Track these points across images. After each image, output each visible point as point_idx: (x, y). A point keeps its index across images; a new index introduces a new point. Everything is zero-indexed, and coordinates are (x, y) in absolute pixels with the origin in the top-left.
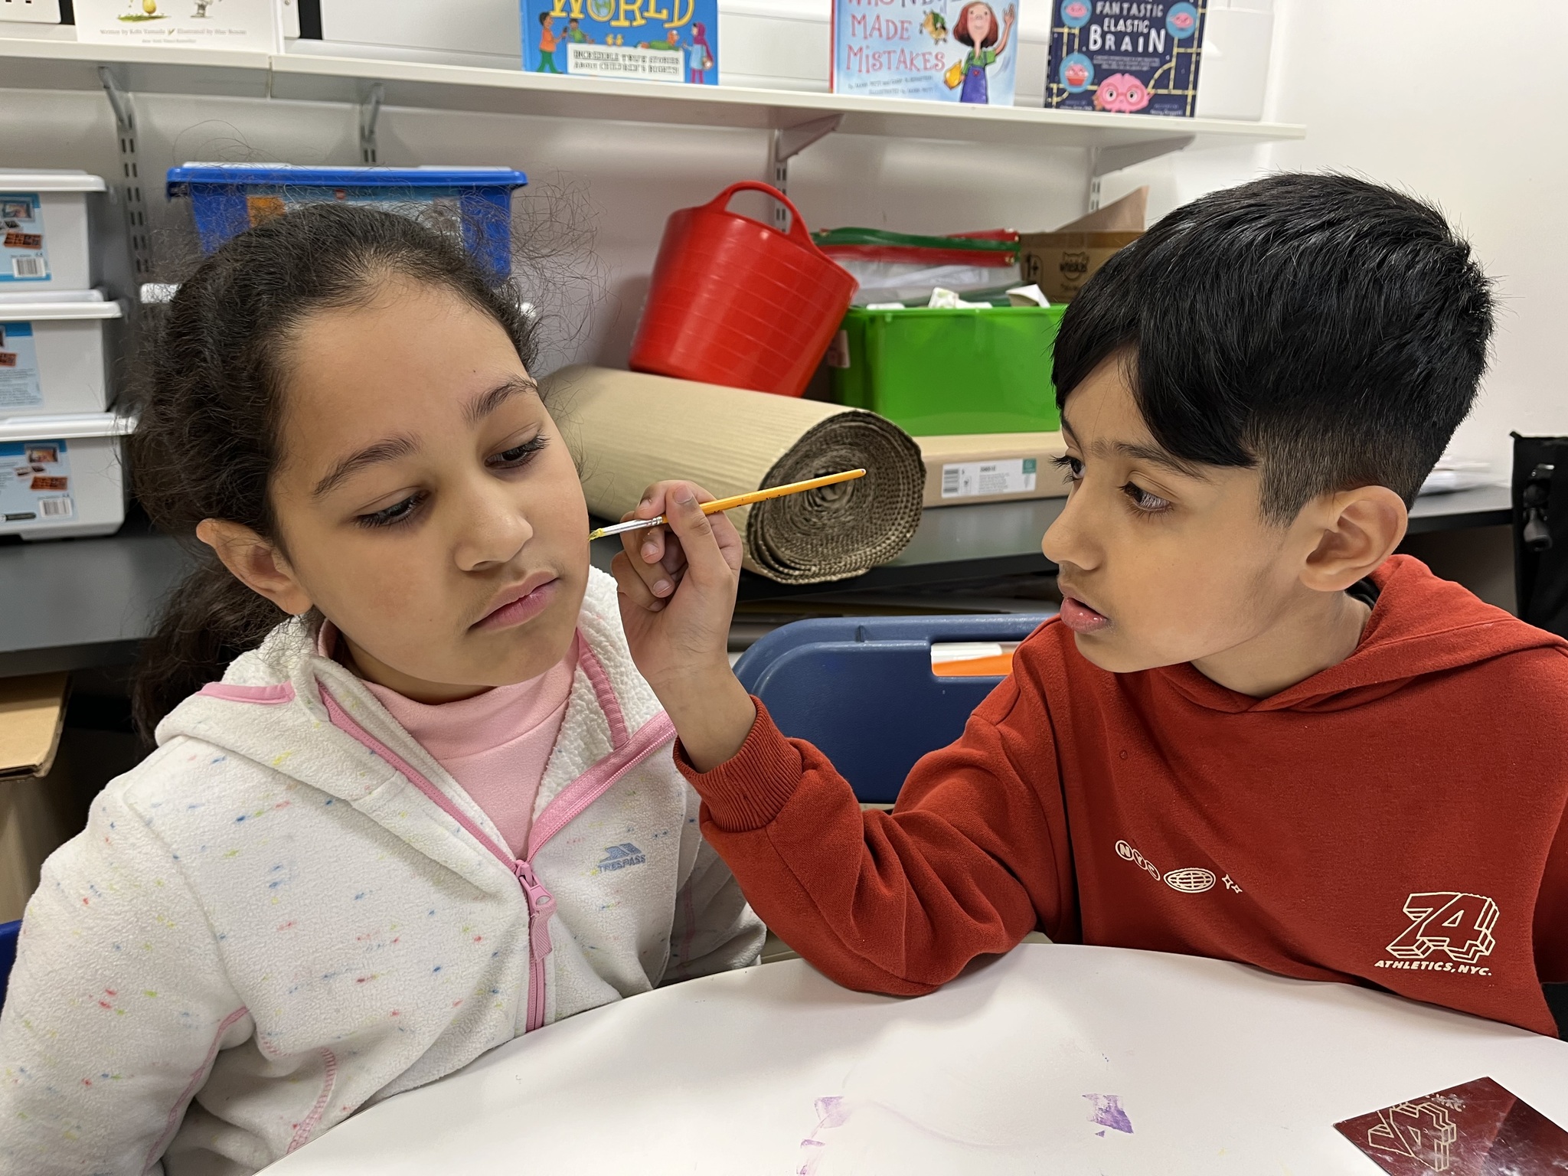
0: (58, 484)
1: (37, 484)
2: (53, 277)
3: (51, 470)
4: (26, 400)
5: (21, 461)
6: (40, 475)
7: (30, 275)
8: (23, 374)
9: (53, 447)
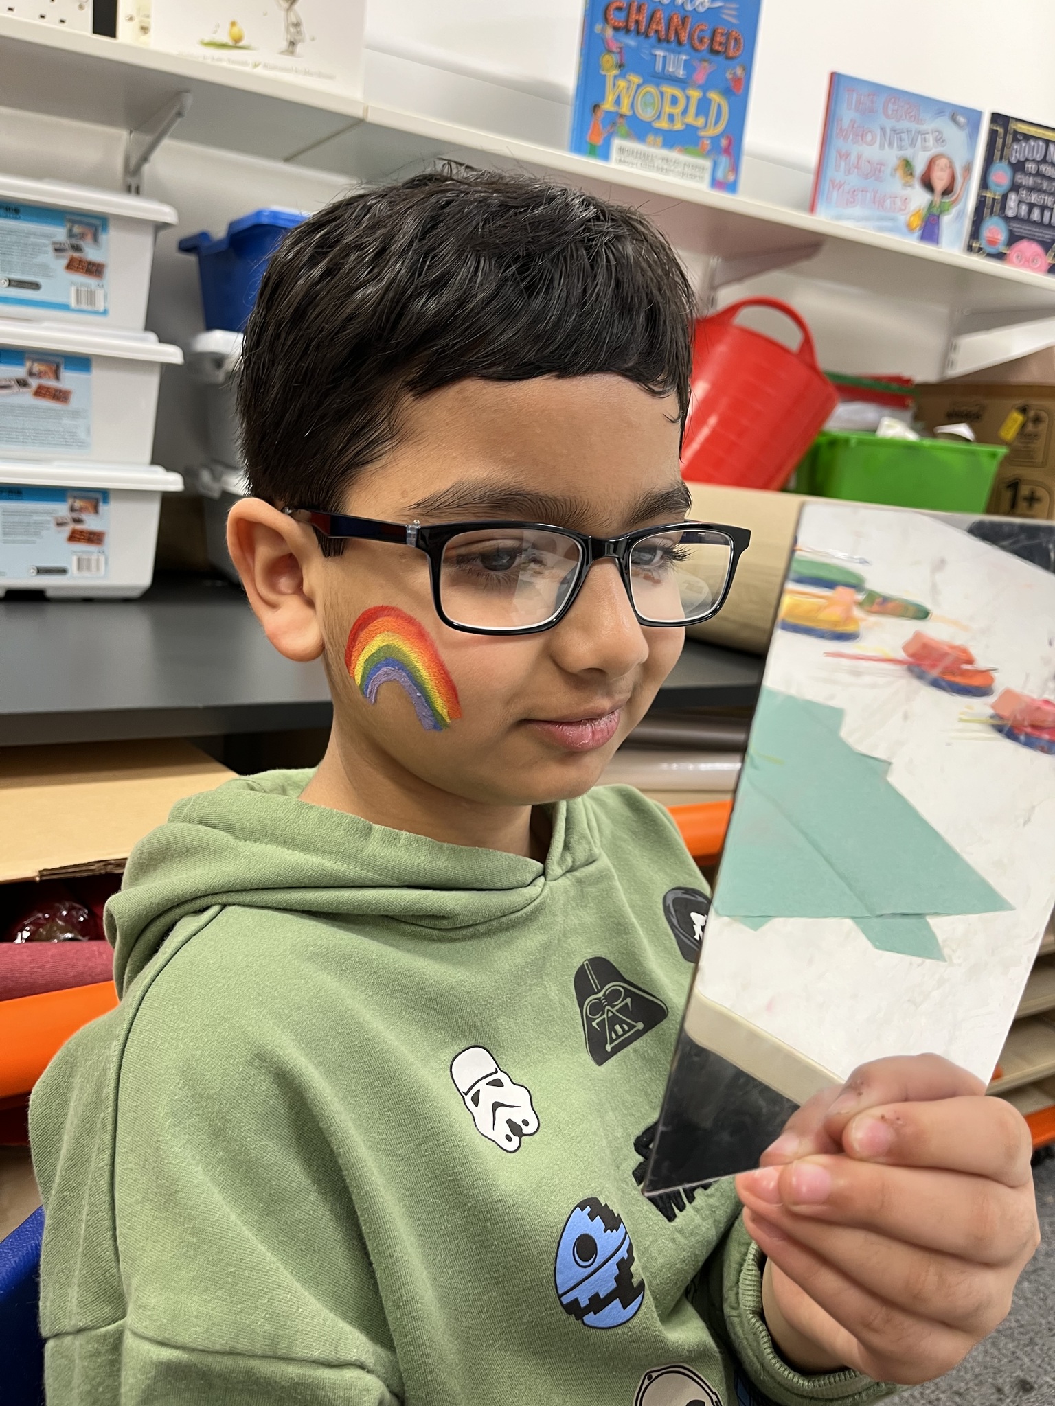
0: (94, 538)
1: (74, 537)
2: (111, 312)
3: (91, 523)
4: (73, 442)
5: (61, 509)
6: (79, 527)
7: (87, 307)
8: (76, 414)
9: (96, 497)
